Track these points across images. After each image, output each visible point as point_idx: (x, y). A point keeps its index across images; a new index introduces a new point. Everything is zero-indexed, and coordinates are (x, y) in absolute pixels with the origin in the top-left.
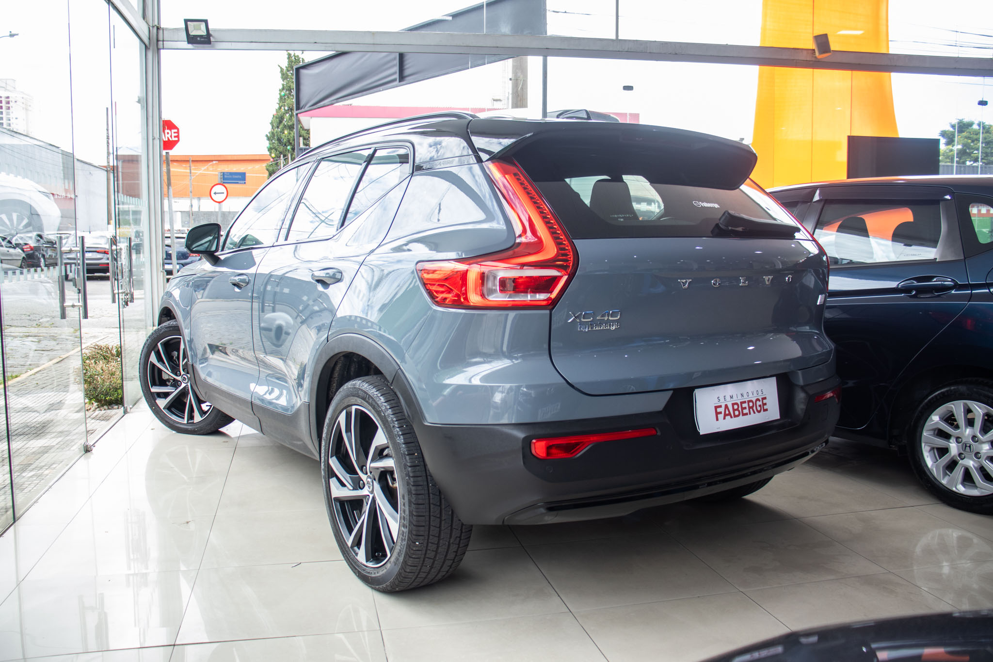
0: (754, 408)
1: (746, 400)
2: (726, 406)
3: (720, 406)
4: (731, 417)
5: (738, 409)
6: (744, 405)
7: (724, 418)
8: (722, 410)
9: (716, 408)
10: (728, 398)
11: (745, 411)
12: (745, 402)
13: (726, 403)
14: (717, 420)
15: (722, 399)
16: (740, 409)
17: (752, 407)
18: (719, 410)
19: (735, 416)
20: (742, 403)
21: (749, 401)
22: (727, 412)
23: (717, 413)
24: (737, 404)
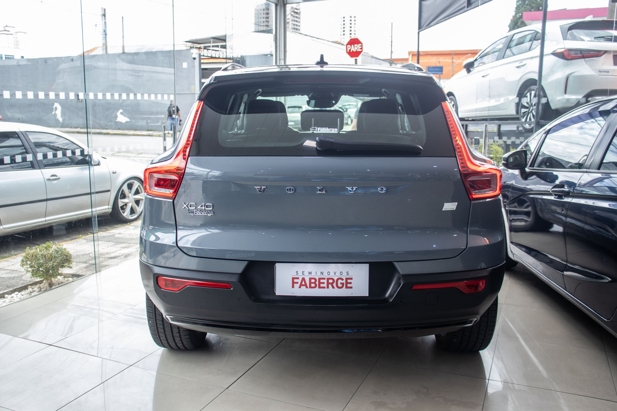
0: (335, 285)
1: (326, 277)
2: (303, 279)
3: (298, 278)
4: (307, 287)
5: (316, 283)
6: (322, 281)
7: (300, 287)
8: (299, 281)
9: (293, 279)
10: (306, 273)
11: (322, 285)
12: (324, 279)
13: (303, 277)
14: (293, 287)
15: (300, 273)
16: (317, 283)
17: (332, 284)
18: (295, 281)
19: (310, 287)
20: (320, 279)
21: (328, 279)
22: (303, 283)
23: (294, 283)
24: (315, 279)
